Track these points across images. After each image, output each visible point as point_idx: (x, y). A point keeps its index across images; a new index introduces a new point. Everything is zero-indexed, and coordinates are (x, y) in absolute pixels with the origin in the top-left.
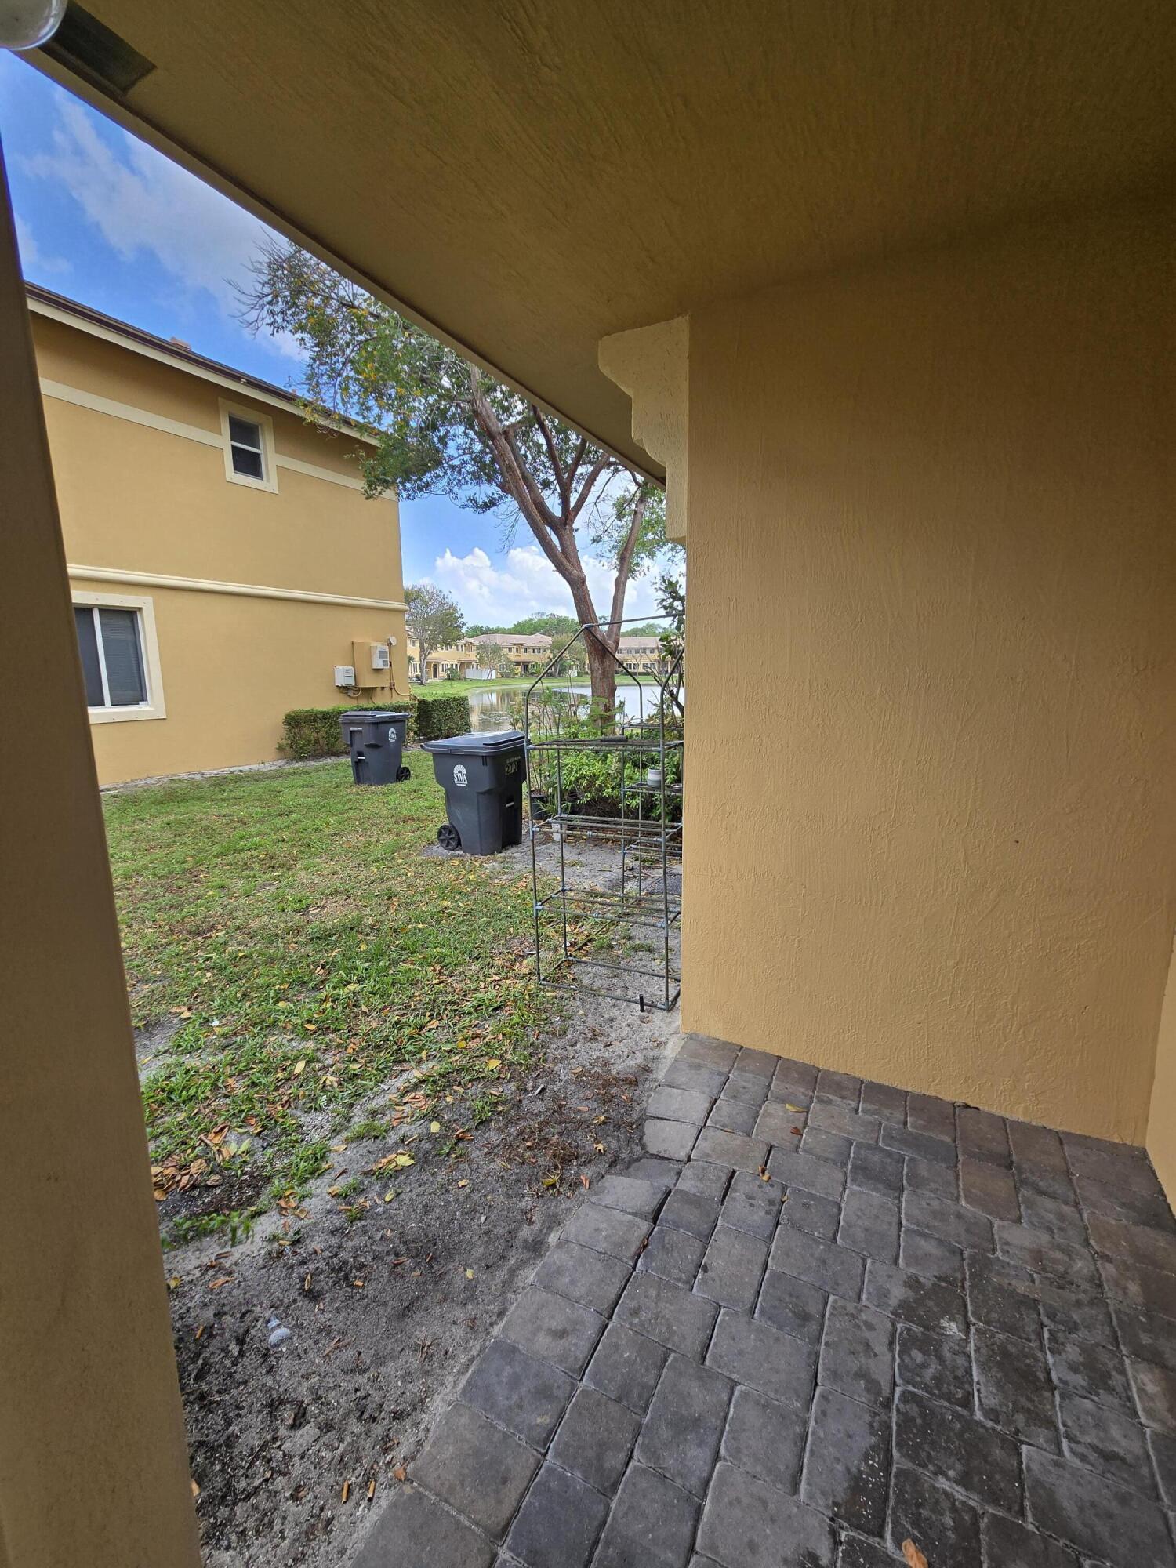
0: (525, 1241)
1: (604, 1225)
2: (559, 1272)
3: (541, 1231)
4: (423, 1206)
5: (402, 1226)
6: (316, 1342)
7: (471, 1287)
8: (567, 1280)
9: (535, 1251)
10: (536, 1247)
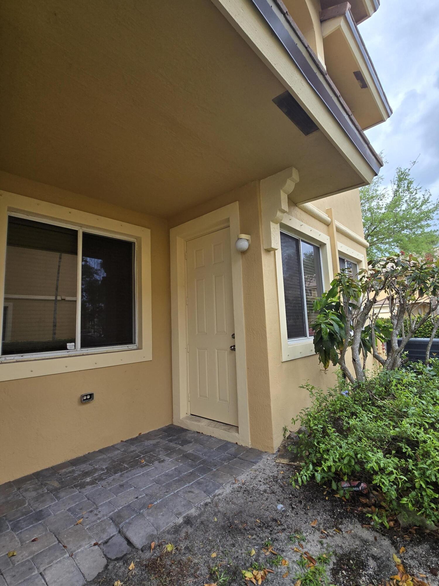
0: (191, 527)
1: (160, 517)
2: (184, 505)
3: (183, 527)
4: (235, 547)
5: (244, 538)
6: (268, 507)
7: (215, 515)
8: (183, 503)
9: (189, 520)
10: (188, 521)
